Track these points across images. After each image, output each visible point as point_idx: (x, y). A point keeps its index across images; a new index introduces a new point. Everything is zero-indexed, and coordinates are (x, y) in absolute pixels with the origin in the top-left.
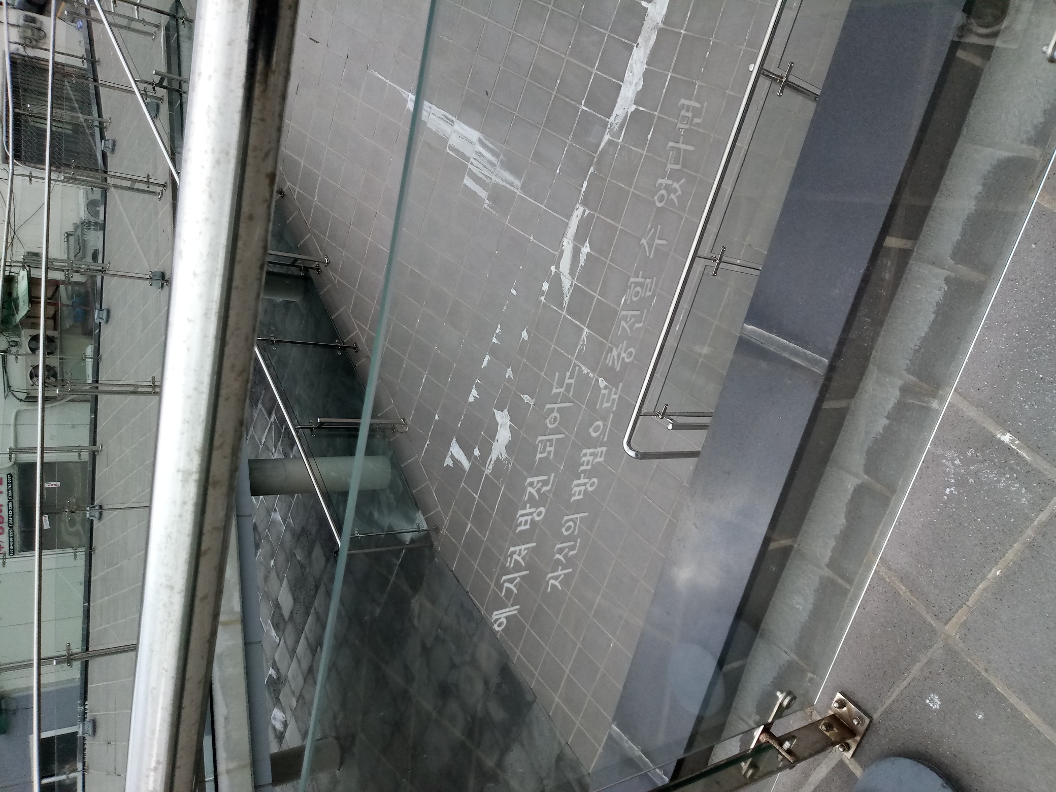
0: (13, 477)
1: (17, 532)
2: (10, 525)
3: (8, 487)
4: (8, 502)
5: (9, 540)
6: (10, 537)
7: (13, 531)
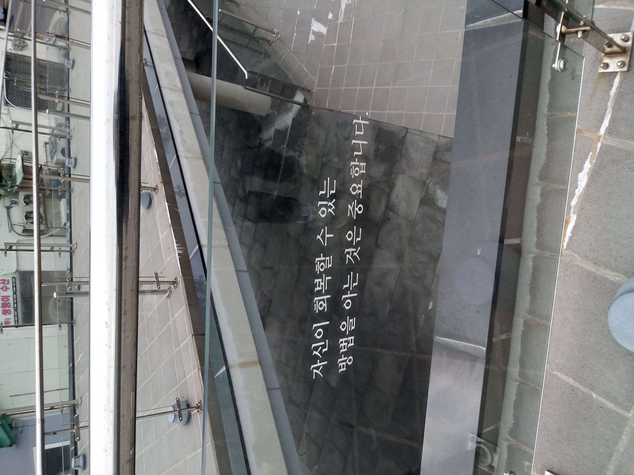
0: (16, 279)
1: (20, 313)
2: (15, 309)
3: (13, 285)
4: (14, 294)
5: (15, 317)
6: (15, 316)
7: (17, 312)
